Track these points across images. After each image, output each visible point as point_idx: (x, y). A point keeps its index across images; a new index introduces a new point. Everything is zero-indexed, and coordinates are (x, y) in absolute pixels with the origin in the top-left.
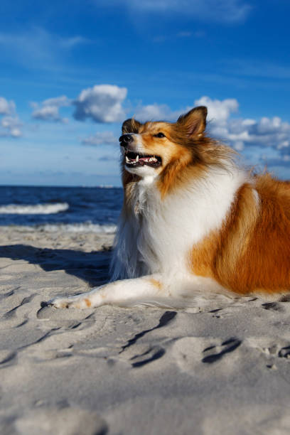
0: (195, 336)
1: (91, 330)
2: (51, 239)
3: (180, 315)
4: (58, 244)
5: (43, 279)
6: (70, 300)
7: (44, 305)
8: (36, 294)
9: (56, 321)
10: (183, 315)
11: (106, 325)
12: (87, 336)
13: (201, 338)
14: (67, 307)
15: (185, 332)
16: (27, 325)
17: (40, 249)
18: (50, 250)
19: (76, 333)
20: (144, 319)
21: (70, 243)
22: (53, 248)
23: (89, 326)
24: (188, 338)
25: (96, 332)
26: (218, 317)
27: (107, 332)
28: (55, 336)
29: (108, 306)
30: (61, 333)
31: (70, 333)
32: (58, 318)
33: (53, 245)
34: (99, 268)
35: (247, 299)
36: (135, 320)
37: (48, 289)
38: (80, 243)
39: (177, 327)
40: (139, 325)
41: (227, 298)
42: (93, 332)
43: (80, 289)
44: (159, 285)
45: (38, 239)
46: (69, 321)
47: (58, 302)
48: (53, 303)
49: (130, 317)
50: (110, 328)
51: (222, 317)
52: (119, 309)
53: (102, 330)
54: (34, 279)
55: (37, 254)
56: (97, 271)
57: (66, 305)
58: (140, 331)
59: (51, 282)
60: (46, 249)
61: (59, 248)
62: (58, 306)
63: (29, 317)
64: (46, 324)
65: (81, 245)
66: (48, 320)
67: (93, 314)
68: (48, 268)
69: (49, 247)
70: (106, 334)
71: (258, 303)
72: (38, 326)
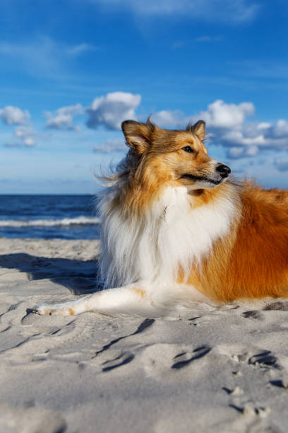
0: (169, 343)
1: (69, 336)
2: (52, 248)
3: (158, 322)
4: (56, 253)
5: (32, 287)
6: (54, 307)
7: (29, 311)
8: (22, 302)
9: (38, 327)
10: (161, 323)
11: (84, 332)
12: (65, 342)
13: (173, 345)
14: (50, 314)
15: (159, 339)
16: (10, 330)
17: (38, 258)
18: (47, 259)
19: (55, 338)
20: (123, 326)
21: (68, 252)
22: (50, 257)
23: (68, 332)
24: (160, 345)
25: (74, 338)
26: (195, 325)
27: (84, 338)
28: (33, 341)
29: (89, 314)
30: (41, 338)
31: (48, 338)
32: (40, 325)
33: (51, 253)
34: (90, 276)
35: (230, 307)
36: (113, 327)
37: (36, 296)
38: (77, 252)
39: (152, 333)
40: (117, 332)
41: (209, 306)
42: (71, 338)
43: (68, 297)
44: (143, 293)
45: (40, 247)
46: (50, 328)
47: (43, 309)
48: (38, 309)
49: (110, 324)
50: (88, 335)
51: (199, 325)
52: (100, 316)
53: (79, 336)
54: (25, 288)
55: (34, 262)
56: (87, 279)
57: (49, 312)
58: (116, 337)
59: (41, 290)
60: (43, 258)
61: (56, 256)
62: (43, 313)
63: (13, 323)
64: (28, 330)
65: (79, 254)
66: (30, 326)
67: (75, 320)
68: (38, 276)
69: (46, 256)
70: (83, 340)
71: (239, 312)
72: (20, 332)
